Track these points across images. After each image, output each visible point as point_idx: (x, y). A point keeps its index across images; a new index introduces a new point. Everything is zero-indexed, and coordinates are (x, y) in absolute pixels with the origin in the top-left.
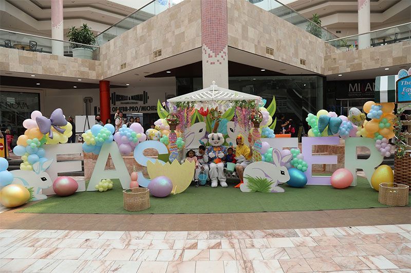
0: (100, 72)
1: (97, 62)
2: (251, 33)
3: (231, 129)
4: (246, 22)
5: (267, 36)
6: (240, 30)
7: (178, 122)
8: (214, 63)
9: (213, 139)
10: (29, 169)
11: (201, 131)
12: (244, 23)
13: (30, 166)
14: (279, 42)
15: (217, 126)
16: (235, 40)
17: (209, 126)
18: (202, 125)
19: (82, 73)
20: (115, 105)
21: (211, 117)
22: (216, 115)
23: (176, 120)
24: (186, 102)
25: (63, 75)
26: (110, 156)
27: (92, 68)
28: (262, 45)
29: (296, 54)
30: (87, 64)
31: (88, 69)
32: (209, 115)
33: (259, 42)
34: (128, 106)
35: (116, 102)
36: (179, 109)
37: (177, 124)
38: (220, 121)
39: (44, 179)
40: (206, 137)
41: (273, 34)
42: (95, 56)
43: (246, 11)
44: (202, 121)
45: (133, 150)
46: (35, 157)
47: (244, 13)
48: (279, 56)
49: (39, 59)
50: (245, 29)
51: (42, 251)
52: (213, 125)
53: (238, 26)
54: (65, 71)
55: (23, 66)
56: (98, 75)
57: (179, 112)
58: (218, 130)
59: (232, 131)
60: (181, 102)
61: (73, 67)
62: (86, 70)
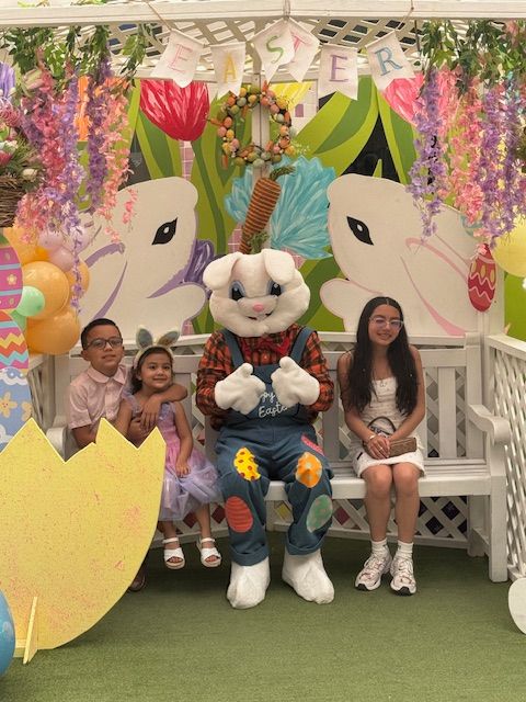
3: (353, 223)
7: (29, 172)
9: (236, 294)
11: (164, 235)
15: (265, 202)
17: (211, 209)
18: (172, 196)
21: (228, 147)
22: (260, 133)
23: (15, 157)
24: (90, 32)
32: (210, 132)
36: (33, 79)
37: (24, 186)
38: (285, 171)
40: (193, 275)
44: (168, 171)
52: (238, 198)
57: (39, 101)
58: (273, 228)
59: (363, 235)
60: (45, 32)
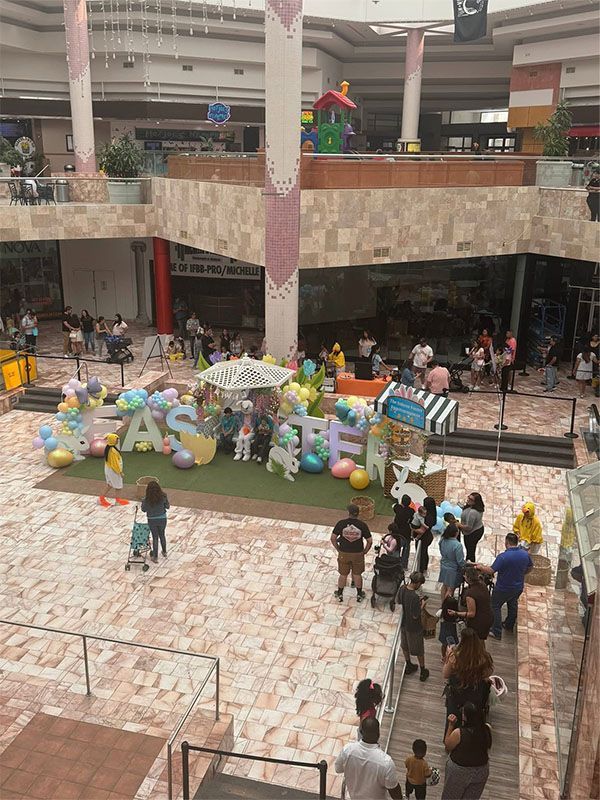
0: (153, 223)
1: (147, 207)
2: (345, 236)
4: (334, 224)
5: (378, 231)
6: (322, 241)
8: (275, 298)
10: (70, 435)
12: (331, 227)
13: (70, 432)
14: (404, 232)
16: (313, 257)
19: (124, 229)
20: (183, 260)
25: (96, 237)
26: (143, 421)
27: (140, 218)
28: (365, 247)
29: (447, 237)
30: (131, 214)
31: (133, 221)
33: (359, 246)
34: (206, 264)
35: (186, 256)
39: (82, 443)
41: (392, 223)
42: (144, 198)
43: (336, 208)
45: (165, 417)
46: (73, 423)
47: (331, 211)
48: (403, 253)
49: (59, 216)
50: (331, 235)
51: (86, 511)
53: (320, 236)
54: (98, 229)
55: (37, 230)
56: (150, 229)
61: (110, 221)
62: (131, 222)
